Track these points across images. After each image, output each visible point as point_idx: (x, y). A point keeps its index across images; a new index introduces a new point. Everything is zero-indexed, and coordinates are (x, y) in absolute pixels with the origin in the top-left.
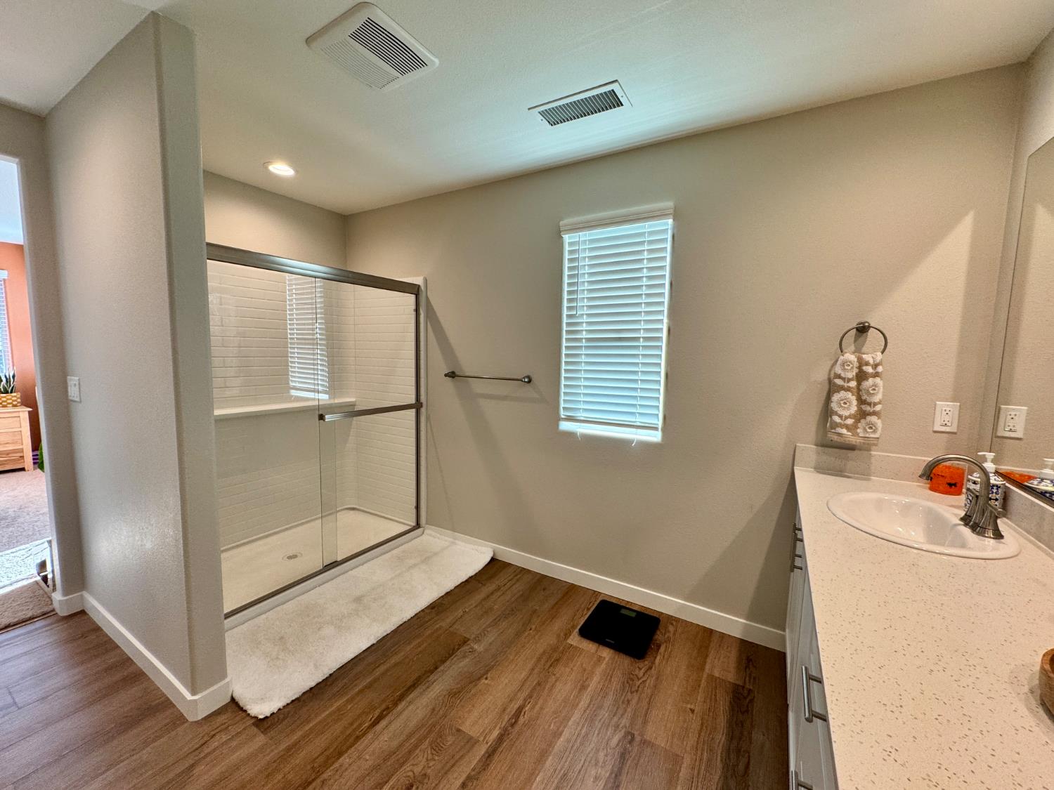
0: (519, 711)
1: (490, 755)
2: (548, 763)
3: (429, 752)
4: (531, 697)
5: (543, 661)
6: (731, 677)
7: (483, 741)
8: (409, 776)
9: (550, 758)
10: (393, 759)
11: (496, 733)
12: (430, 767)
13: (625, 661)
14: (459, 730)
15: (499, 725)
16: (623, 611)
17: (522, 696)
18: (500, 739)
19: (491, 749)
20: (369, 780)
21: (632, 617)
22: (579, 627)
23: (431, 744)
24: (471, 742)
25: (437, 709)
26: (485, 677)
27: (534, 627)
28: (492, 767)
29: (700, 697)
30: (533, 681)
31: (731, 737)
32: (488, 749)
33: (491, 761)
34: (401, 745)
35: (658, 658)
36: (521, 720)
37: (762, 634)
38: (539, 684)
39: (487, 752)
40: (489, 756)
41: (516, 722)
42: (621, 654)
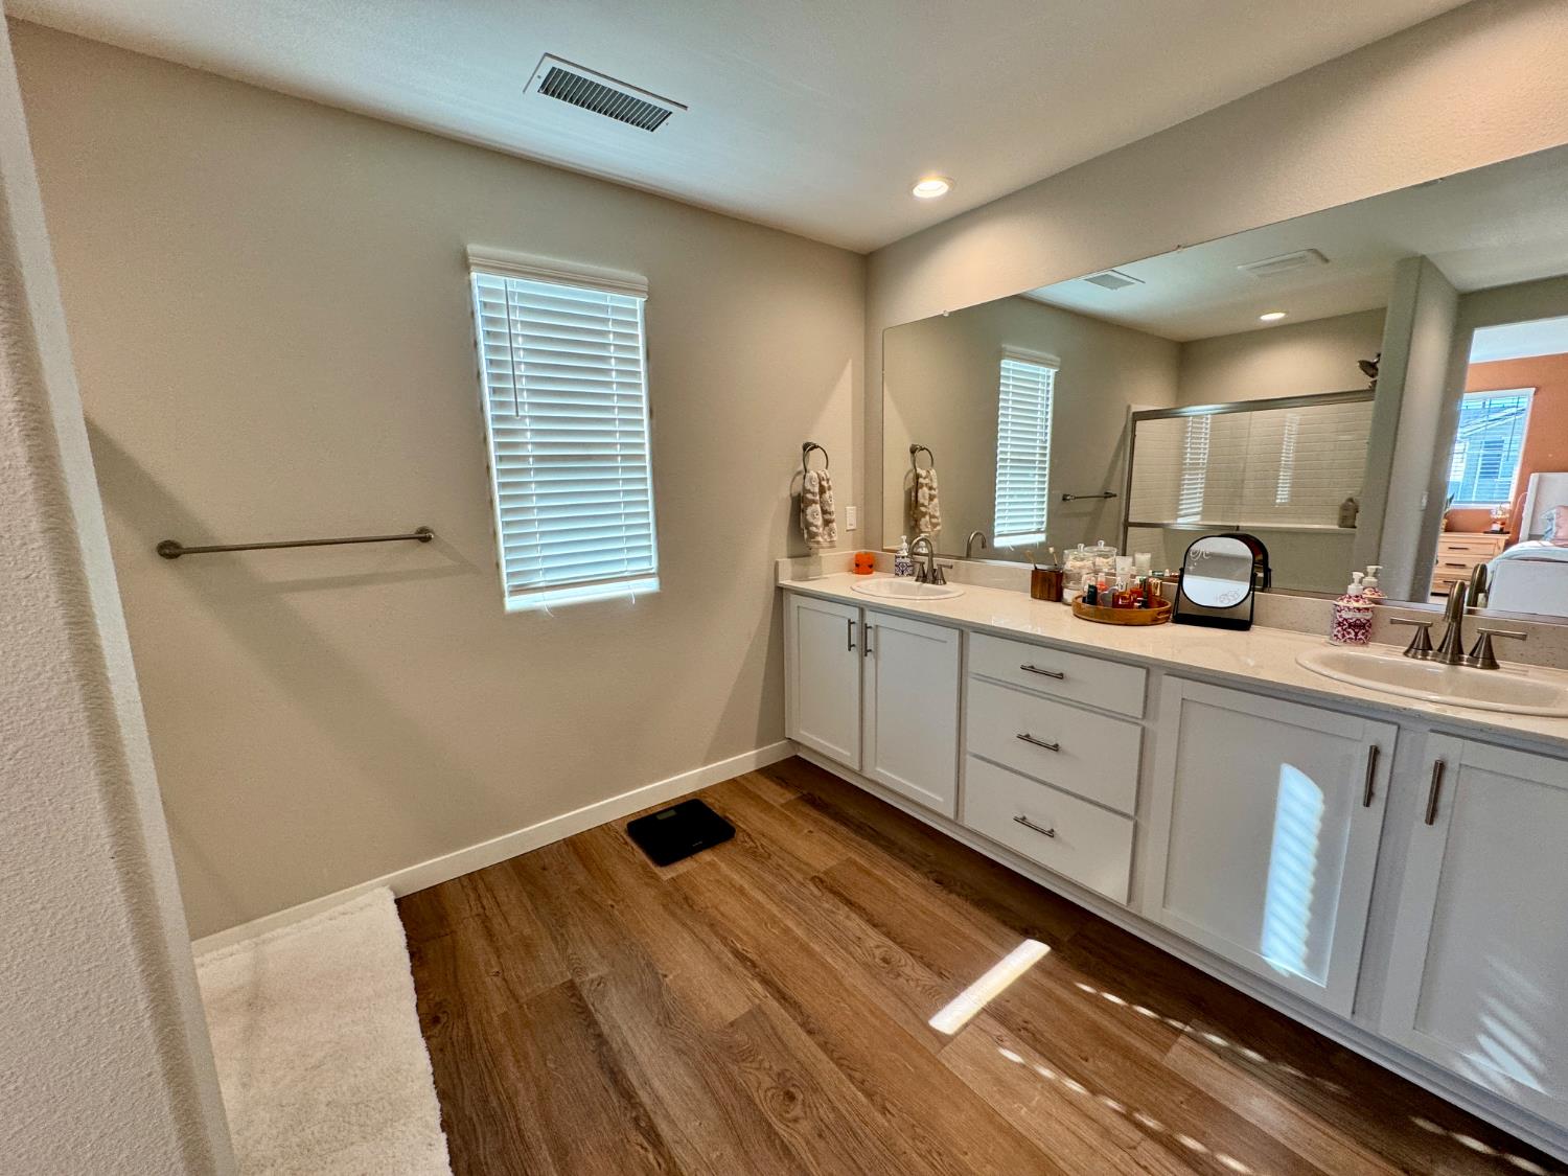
0: (740, 956)
1: (782, 997)
2: (817, 948)
3: (748, 1065)
4: (726, 938)
5: (679, 912)
6: (790, 796)
7: (761, 1000)
8: (773, 1096)
9: (811, 944)
10: (738, 1117)
11: (757, 986)
12: (771, 1067)
13: (728, 846)
14: (732, 1024)
15: (749, 980)
16: (660, 817)
17: (717, 946)
18: (766, 982)
19: (777, 995)
20: (756, 1151)
21: (673, 817)
22: (649, 862)
23: (736, 1061)
24: (756, 1014)
25: (682, 1045)
26: (661, 977)
27: (610, 902)
28: (799, 999)
29: (800, 821)
30: (704, 931)
31: (846, 825)
32: (774, 998)
33: (791, 998)
34: (717, 1102)
35: (740, 824)
36: (753, 956)
37: (774, 752)
38: (712, 926)
39: (778, 1000)
40: (784, 998)
41: (751, 961)
42: (717, 847)
